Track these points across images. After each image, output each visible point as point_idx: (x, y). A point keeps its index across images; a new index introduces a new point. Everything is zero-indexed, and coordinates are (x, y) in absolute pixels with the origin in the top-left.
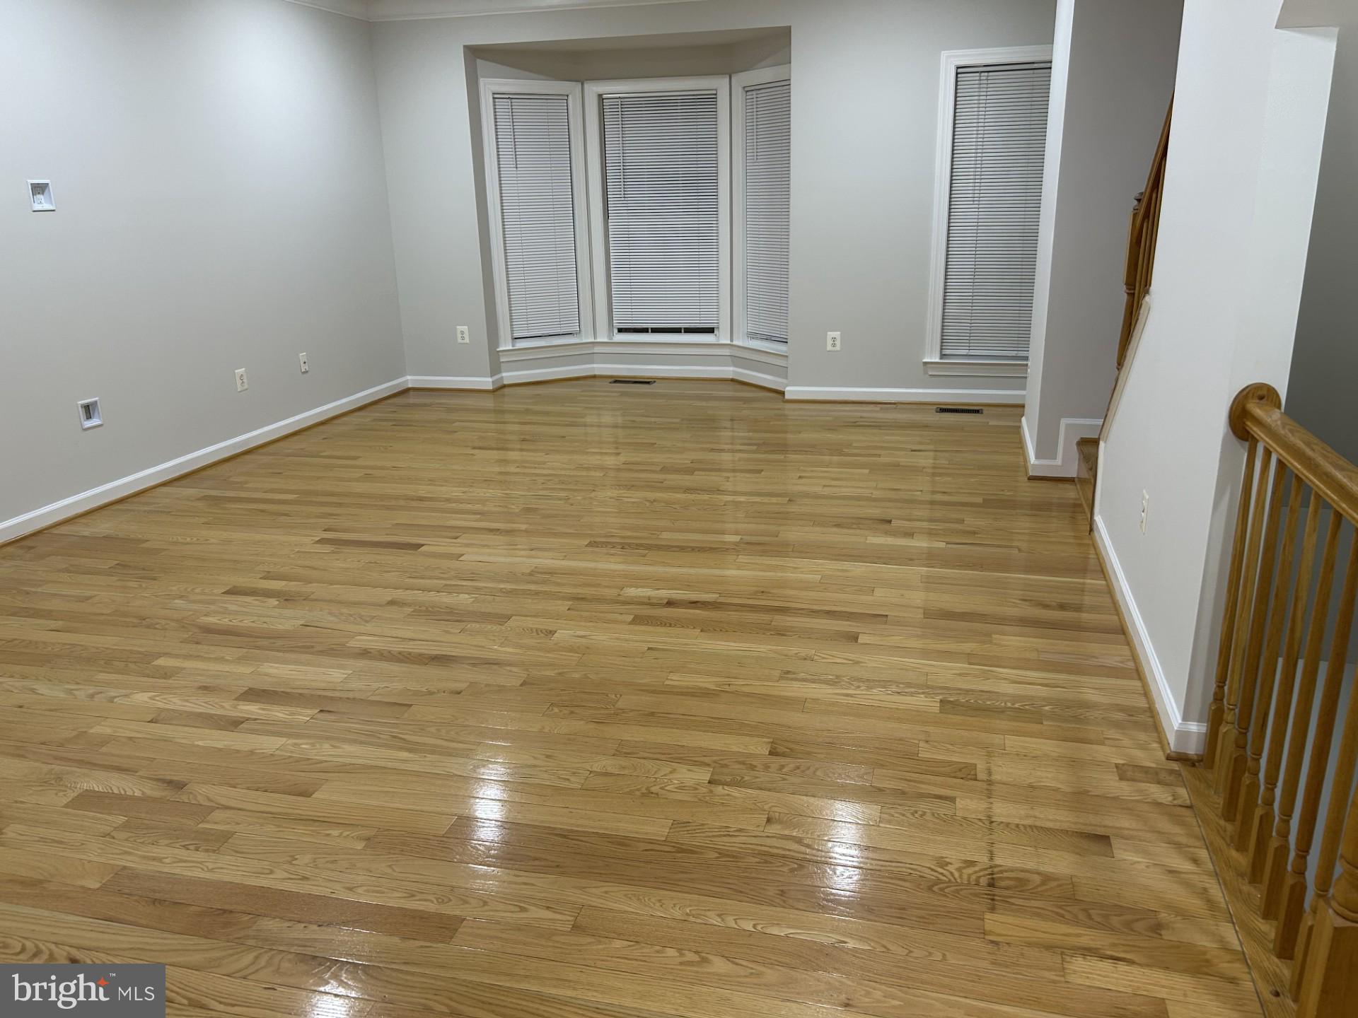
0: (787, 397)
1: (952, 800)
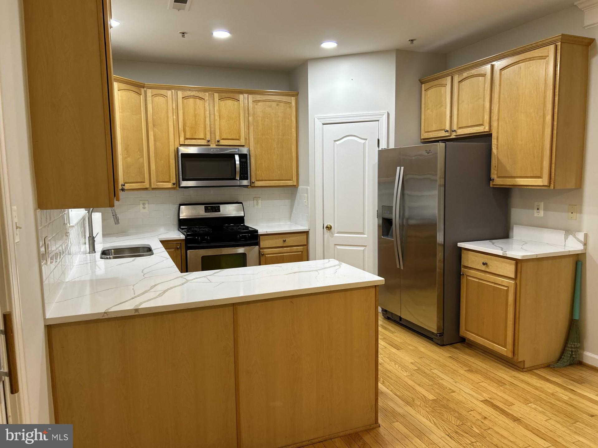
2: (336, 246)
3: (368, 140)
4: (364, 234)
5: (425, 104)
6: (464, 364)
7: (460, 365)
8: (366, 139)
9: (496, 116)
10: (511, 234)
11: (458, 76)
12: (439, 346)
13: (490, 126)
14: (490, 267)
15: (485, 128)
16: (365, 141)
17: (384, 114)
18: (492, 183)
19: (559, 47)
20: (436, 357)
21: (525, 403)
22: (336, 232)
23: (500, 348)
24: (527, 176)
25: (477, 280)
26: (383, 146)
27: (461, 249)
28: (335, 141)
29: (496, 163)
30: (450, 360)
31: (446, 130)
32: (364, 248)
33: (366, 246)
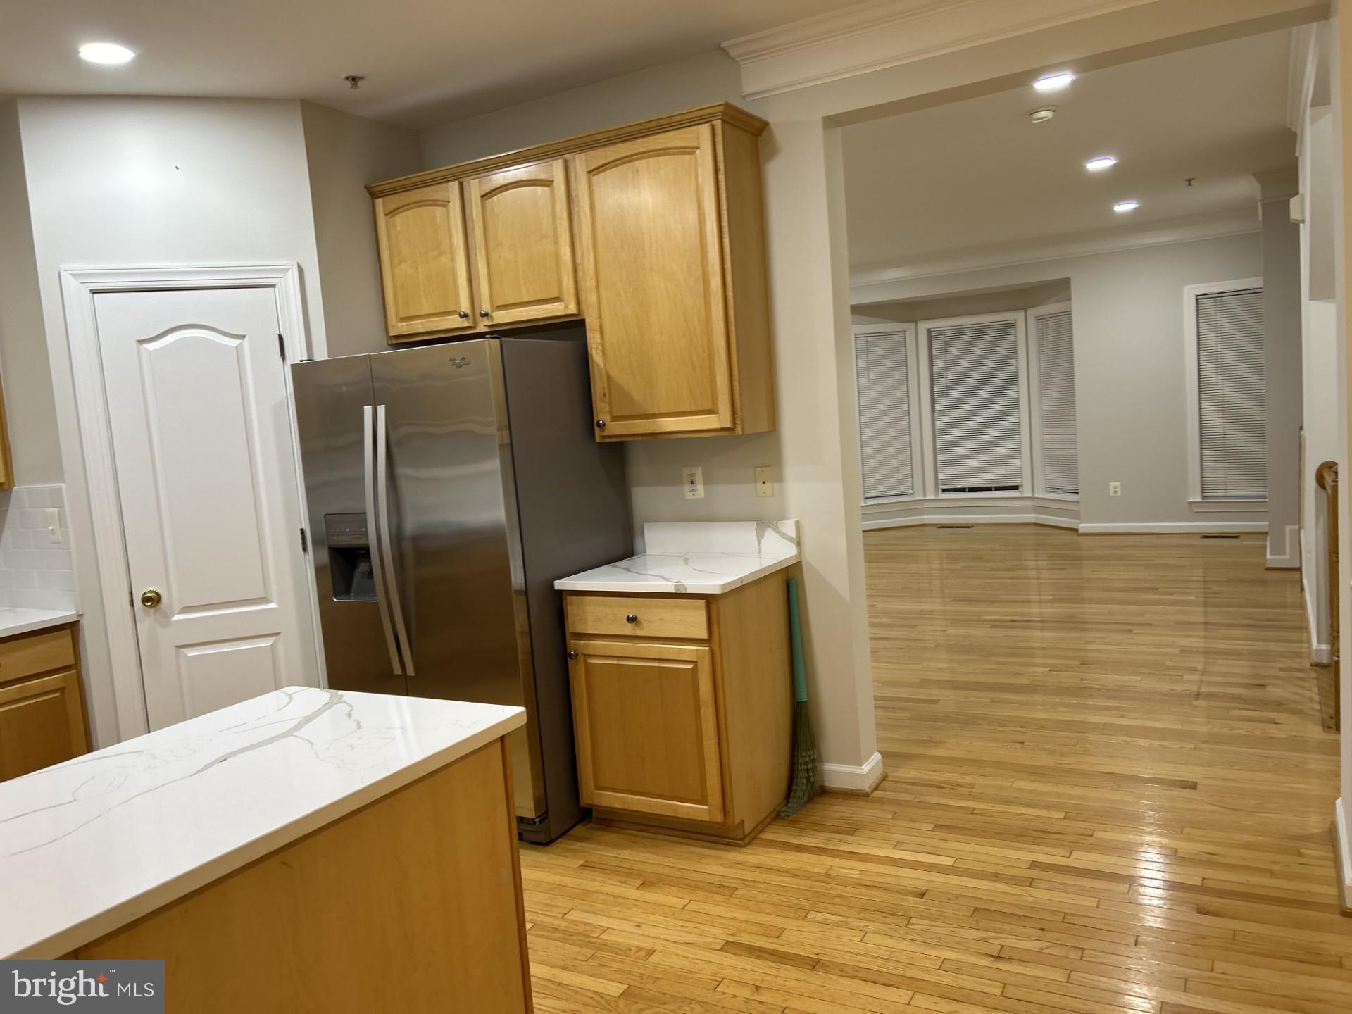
0: (1080, 531)
1: (1182, 676)
2: (183, 650)
3: (247, 337)
4: (270, 602)
5: (390, 248)
6: (624, 873)
7: (618, 878)
8: (243, 337)
9: (592, 279)
10: (638, 544)
11: (480, 182)
12: (540, 848)
13: (578, 303)
14: (645, 624)
15: (566, 307)
16: (239, 341)
17: (288, 270)
18: (601, 434)
19: (719, 131)
20: (556, 879)
21: (800, 916)
22: (177, 608)
23: (691, 807)
24: (681, 410)
25: (615, 662)
26: (297, 354)
27: (561, 594)
28: (141, 342)
29: (604, 388)
30: (587, 874)
31: (462, 313)
32: (272, 642)
33: (278, 634)
